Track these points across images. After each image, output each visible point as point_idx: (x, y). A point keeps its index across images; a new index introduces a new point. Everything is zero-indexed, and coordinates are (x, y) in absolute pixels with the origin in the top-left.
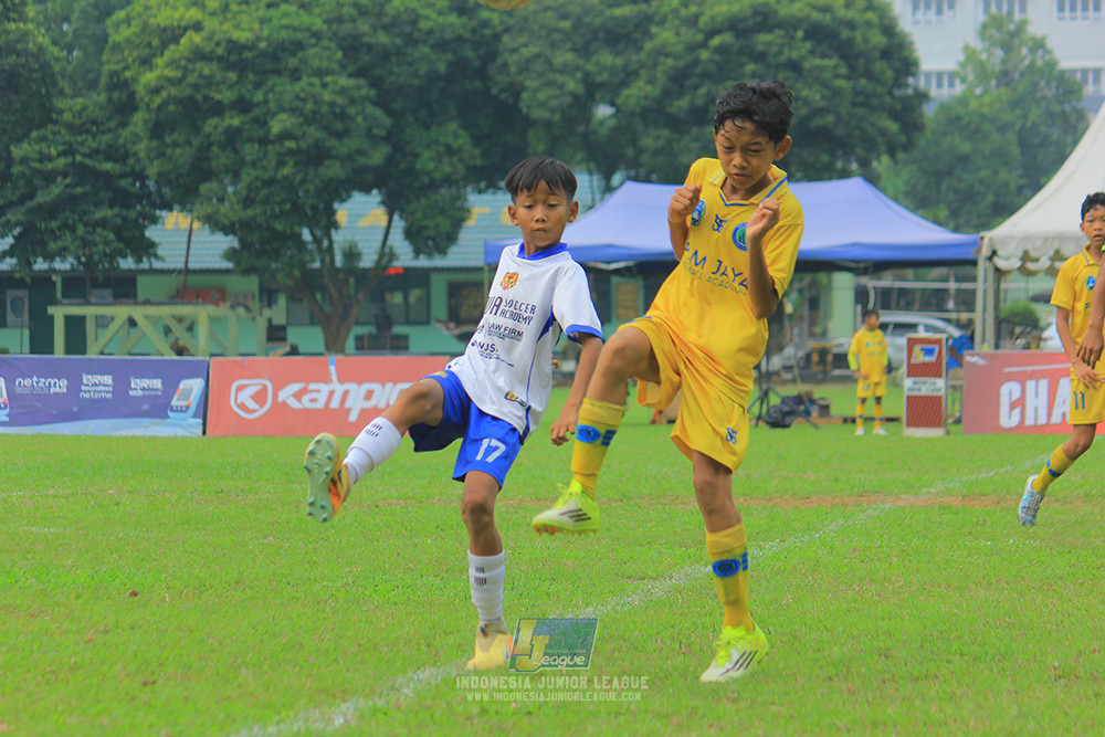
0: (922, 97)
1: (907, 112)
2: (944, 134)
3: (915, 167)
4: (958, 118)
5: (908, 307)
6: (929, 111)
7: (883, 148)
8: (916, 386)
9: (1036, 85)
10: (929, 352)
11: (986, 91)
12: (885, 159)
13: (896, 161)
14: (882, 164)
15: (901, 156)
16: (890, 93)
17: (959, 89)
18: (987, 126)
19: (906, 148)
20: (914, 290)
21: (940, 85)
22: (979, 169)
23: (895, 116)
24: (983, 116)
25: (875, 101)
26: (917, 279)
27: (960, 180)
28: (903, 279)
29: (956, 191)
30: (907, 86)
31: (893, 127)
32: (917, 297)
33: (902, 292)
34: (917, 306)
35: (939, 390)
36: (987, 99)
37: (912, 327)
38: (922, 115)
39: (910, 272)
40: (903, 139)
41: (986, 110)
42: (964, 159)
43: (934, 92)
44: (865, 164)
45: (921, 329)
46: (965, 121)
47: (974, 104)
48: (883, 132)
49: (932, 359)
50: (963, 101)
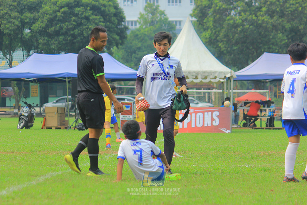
0: (126, 28)
1: (122, 33)
2: (133, 40)
3: (123, 50)
4: (137, 35)
5: (122, 94)
6: (128, 33)
7: (114, 44)
8: (124, 118)
9: (162, 25)
10: (128, 107)
11: (146, 27)
12: (115, 47)
13: (118, 48)
14: (114, 49)
15: (120, 46)
16: (116, 27)
17: (138, 26)
18: (146, 38)
19: (121, 44)
20: (124, 88)
21: (132, 25)
22: (144, 51)
23: (118, 34)
24: (145, 34)
25: (112, 30)
26: (125, 85)
27: (138, 54)
28: (121, 85)
29: (136, 58)
30: (122, 25)
31: (118, 38)
32: (125, 91)
33: (120, 89)
34: (125, 94)
35: (131, 119)
36: (146, 29)
37: (123, 99)
38: (126, 34)
39: (122, 83)
40: (120, 41)
41: (146, 33)
42: (139, 48)
43: (130, 27)
44: (109, 49)
45: (126, 100)
46: (140, 36)
47: (142, 31)
48: (114, 39)
49: (129, 109)
50: (139, 30)
